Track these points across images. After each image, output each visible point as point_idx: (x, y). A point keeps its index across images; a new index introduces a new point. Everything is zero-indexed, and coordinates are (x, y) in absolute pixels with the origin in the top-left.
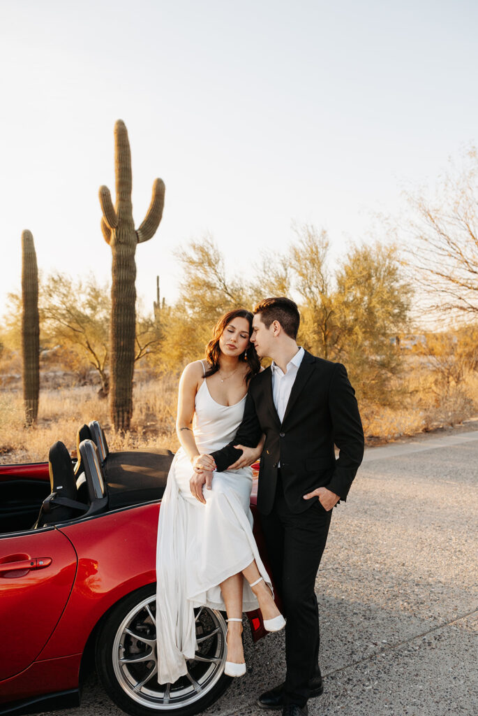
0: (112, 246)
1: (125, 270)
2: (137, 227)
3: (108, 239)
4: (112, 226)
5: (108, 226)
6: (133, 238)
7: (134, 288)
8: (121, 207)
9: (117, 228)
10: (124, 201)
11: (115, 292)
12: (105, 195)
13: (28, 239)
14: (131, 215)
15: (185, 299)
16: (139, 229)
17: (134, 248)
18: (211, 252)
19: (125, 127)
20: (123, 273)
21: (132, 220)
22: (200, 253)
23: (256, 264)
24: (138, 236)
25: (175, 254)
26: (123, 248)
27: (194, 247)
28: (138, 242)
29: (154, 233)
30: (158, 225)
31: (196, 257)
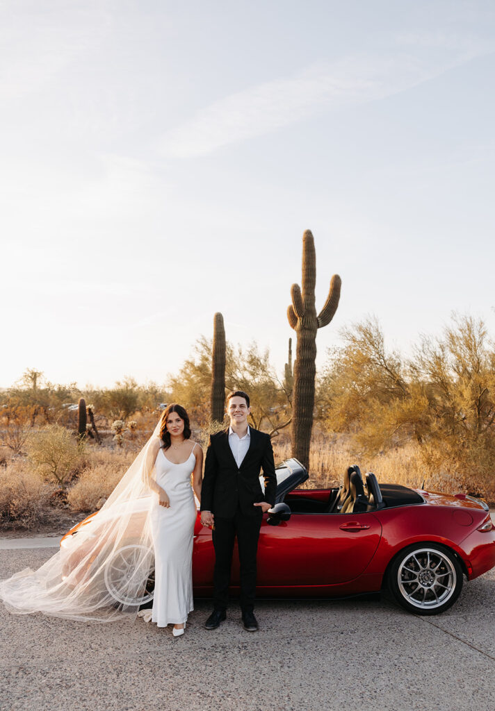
0: (298, 331)
1: (307, 349)
2: (317, 315)
3: (293, 324)
4: (299, 314)
6: (315, 324)
7: (315, 365)
8: (306, 300)
9: (303, 317)
10: (309, 294)
11: (299, 368)
12: (295, 291)
13: (219, 320)
14: (314, 305)
16: (319, 316)
17: (316, 333)
19: (312, 235)
20: (306, 353)
21: (315, 311)
22: (364, 333)
23: (416, 345)
24: (318, 323)
25: (341, 334)
26: (307, 332)
27: (359, 329)
28: (319, 327)
29: (331, 319)
30: (334, 313)
31: (359, 337)
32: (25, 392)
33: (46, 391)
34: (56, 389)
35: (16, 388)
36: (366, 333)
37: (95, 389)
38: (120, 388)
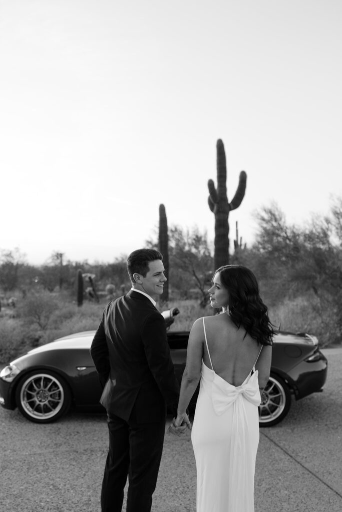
0: (215, 214)
2: (230, 202)
3: (212, 209)
4: (215, 202)
5: (213, 202)
6: (227, 208)
7: (228, 239)
8: (220, 191)
9: (218, 203)
10: (222, 187)
12: (211, 184)
13: (162, 209)
14: (226, 195)
15: (259, 243)
17: (227, 214)
18: (276, 213)
19: (223, 143)
20: (222, 230)
21: (227, 198)
22: (270, 215)
24: (230, 207)
26: (221, 215)
27: (265, 211)
28: (230, 210)
29: (240, 204)
31: (266, 216)
32: (53, 267)
33: (67, 266)
34: (74, 264)
35: (46, 264)
36: (270, 212)
37: (100, 263)
38: (117, 262)
